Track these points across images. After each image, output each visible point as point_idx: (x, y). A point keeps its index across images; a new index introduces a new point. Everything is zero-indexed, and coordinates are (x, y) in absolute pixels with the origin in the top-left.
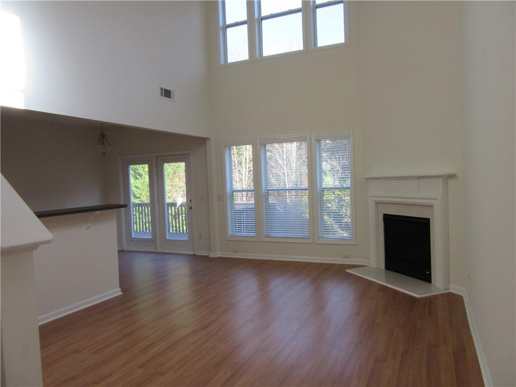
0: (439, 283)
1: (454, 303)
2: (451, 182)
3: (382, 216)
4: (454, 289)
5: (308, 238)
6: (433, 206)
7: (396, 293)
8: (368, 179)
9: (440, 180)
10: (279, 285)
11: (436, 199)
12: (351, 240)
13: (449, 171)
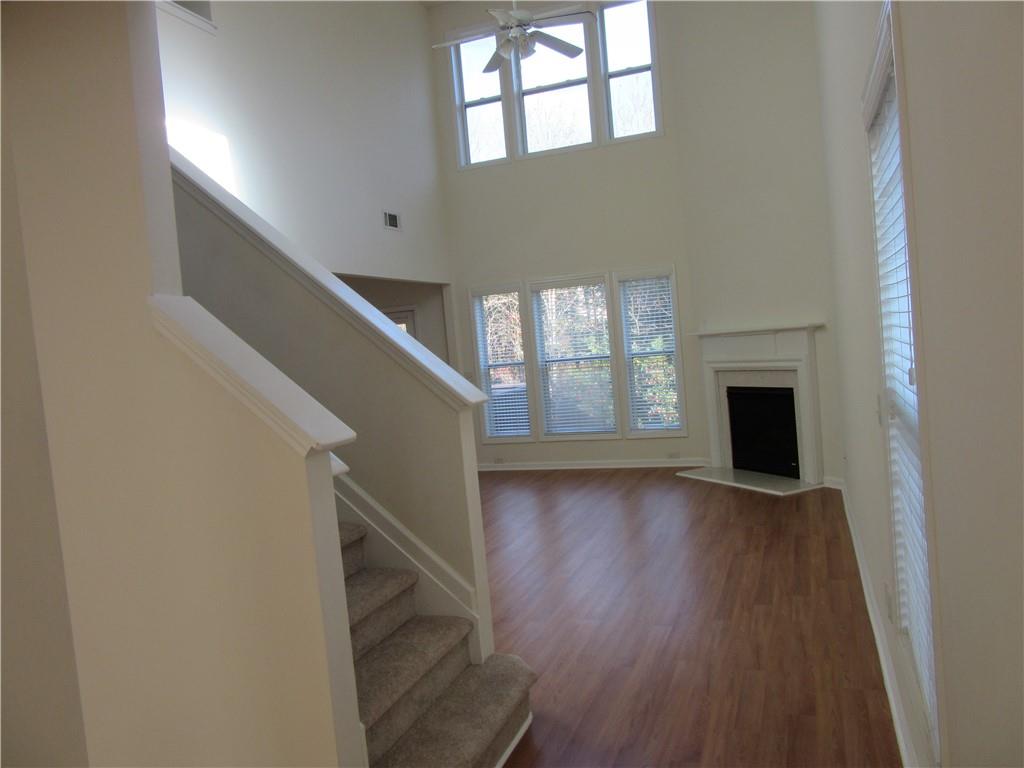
0: (810, 475)
1: (830, 500)
2: (818, 335)
3: (725, 389)
4: (830, 482)
5: (615, 432)
6: (796, 370)
7: (752, 494)
8: (701, 337)
9: (805, 333)
10: (573, 505)
11: (800, 360)
12: (680, 430)
13: (816, 320)
